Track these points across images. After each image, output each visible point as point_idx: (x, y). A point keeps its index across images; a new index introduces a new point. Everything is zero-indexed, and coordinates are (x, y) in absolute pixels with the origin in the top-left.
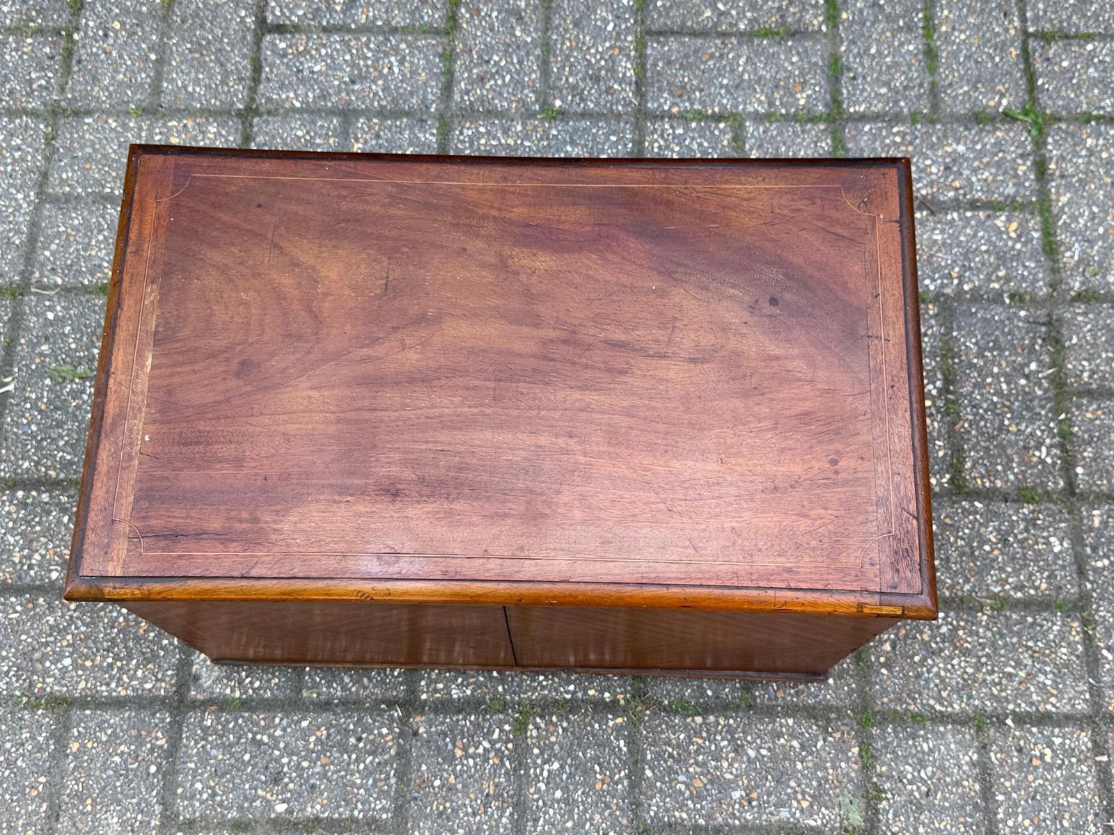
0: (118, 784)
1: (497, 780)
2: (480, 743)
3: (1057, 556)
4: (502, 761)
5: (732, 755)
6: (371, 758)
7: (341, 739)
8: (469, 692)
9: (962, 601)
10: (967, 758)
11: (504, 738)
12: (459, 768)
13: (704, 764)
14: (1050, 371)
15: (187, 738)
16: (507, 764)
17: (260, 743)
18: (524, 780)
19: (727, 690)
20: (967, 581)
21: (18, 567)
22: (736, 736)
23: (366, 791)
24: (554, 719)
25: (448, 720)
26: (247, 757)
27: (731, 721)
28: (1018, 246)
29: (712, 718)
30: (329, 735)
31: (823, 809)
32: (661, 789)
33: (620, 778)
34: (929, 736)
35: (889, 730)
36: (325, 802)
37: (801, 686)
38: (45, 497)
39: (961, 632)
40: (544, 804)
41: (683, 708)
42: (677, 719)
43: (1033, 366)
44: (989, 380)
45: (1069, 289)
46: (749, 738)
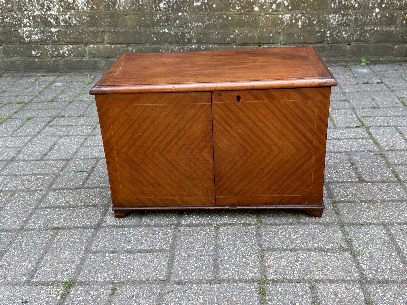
0: (71, 245)
2: (202, 232)
3: (399, 192)
4: (210, 236)
5: (294, 233)
6: (163, 236)
8: (199, 222)
9: (370, 201)
10: (382, 232)
11: (211, 231)
12: (194, 238)
13: (285, 235)
14: (384, 161)
15: (99, 234)
16: (212, 236)
17: (124, 234)
18: (218, 240)
19: (290, 220)
20: (370, 197)
21: (52, 204)
22: (295, 229)
23: (160, 243)
24: (229, 227)
25: (191, 228)
26: (119, 237)
27: (293, 226)
28: (367, 144)
29: (286, 226)
30: (149, 232)
31: (331, 244)
32: (269, 241)
33: (254, 239)
36: (145, 246)
37: (317, 218)
38: (65, 191)
39: (371, 207)
40: (226, 245)
41: (275, 224)
42: (273, 226)
43: (378, 161)
44: (365, 163)
45: (385, 149)
46: (300, 230)
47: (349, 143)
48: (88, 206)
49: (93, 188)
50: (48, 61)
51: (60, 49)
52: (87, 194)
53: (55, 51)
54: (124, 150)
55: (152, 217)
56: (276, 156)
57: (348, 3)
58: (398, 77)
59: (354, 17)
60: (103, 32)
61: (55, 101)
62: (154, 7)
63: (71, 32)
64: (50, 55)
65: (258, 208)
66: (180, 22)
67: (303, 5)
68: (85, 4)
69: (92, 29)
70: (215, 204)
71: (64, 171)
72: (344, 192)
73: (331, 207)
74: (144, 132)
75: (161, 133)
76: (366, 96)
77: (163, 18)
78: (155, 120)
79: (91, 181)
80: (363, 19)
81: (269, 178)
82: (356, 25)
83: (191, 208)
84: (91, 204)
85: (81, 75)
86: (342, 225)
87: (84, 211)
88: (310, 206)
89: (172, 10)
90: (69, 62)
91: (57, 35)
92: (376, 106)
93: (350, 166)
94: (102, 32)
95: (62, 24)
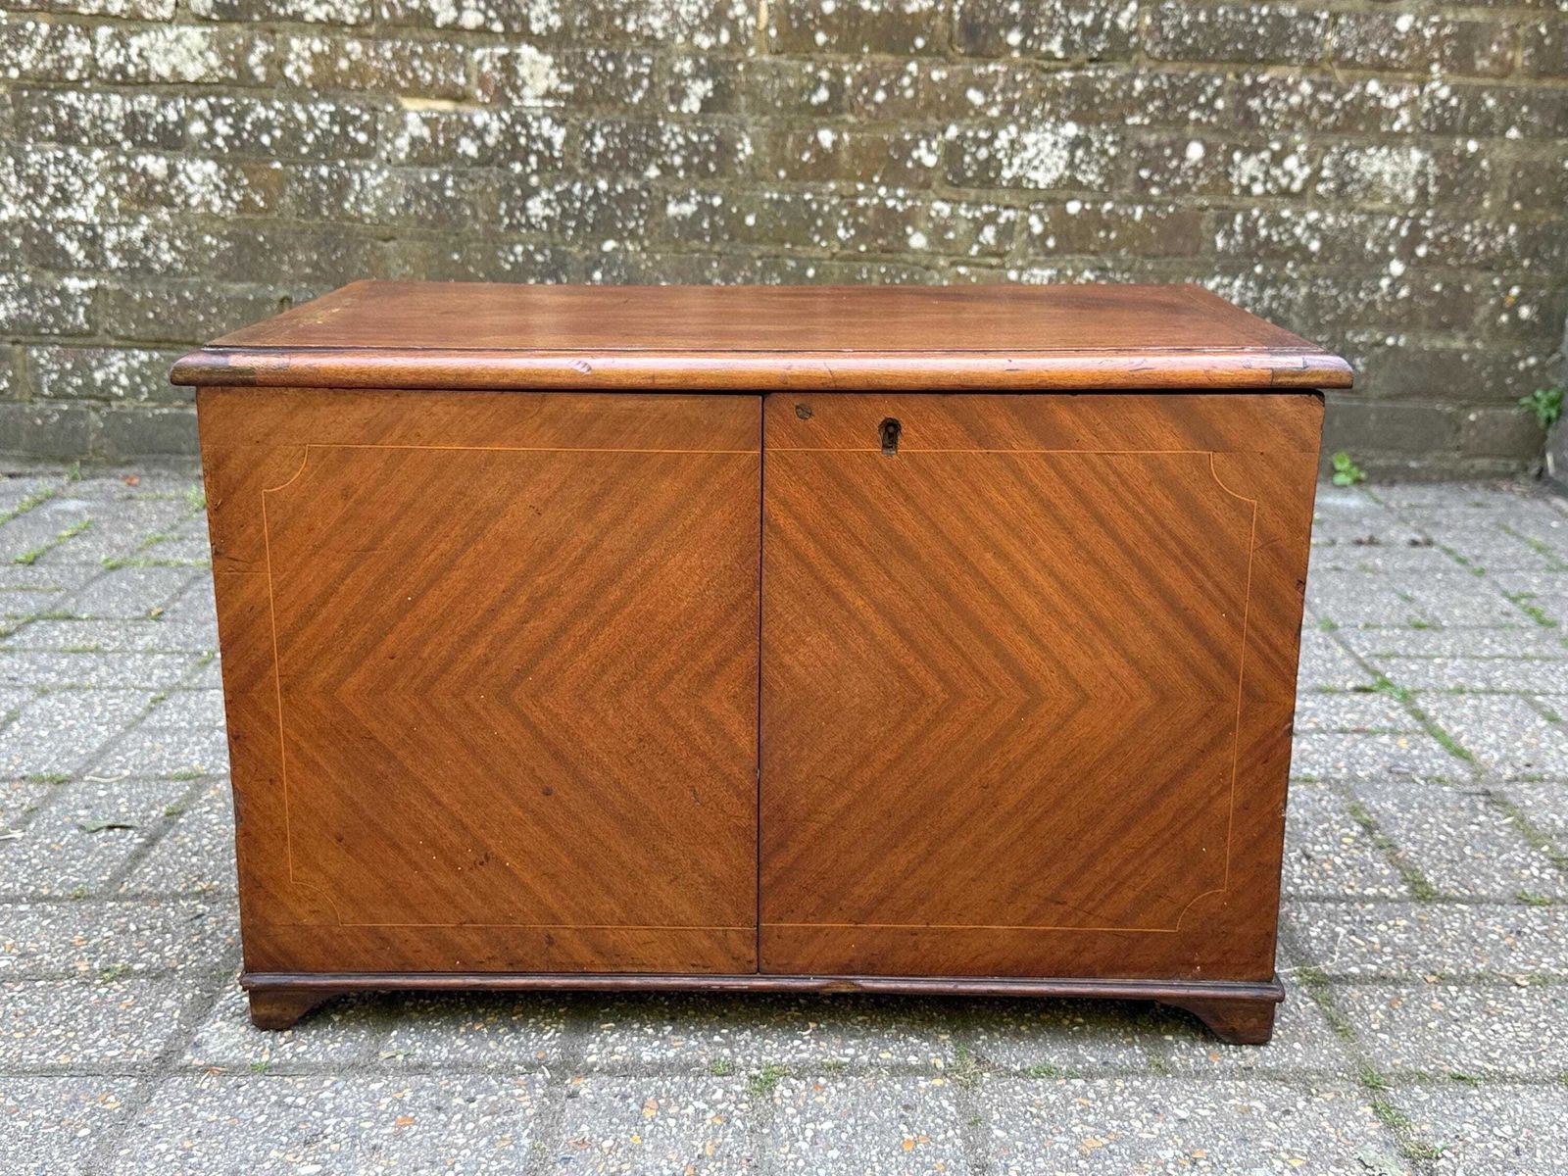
1: (718, 1141)
4: (728, 1122)
5: (1150, 1115)
6: (489, 1118)
7: (438, 1101)
8: (671, 1054)
9: (1479, 977)
11: (733, 1098)
12: (649, 1128)
15: (160, 1101)
16: (739, 1123)
17: (290, 1105)
18: (769, 1140)
19: (1121, 1056)
20: (1475, 961)
22: (1150, 1097)
23: (473, 1151)
24: (822, 1080)
25: (632, 1082)
26: (261, 1119)
27: (1137, 1083)
29: (1101, 1083)
30: (415, 1099)
31: (1333, 1169)
32: (1025, 1149)
33: (947, 1139)
34: (1489, 1095)
35: (1418, 1090)
36: (393, 1163)
37: (1248, 1050)
38: (22, 908)
39: (1492, 1003)
40: (808, 1164)
41: (1049, 1073)
42: (1040, 1082)
43: (1482, 818)
44: (1426, 826)
45: (1500, 775)
46: (1173, 1099)
47: (1338, 747)
48: (126, 973)
49: (161, 898)
50: (40, 414)
51: (94, 363)
52: (127, 924)
53: (72, 373)
54: (322, 676)
55: (440, 1027)
56: (1059, 727)
57: (1280, 234)
58: (1492, 529)
59: (1304, 290)
60: (286, 303)
61: (44, 562)
62: (502, 212)
63: (150, 295)
64: (50, 388)
65: (962, 987)
66: (608, 278)
67: (1102, 234)
68: (217, 187)
69: (236, 288)
70: (754, 966)
71: (32, 826)
72: (1353, 938)
73: (1305, 1003)
74: (429, 586)
75: (509, 596)
76: (1374, 587)
77: (539, 258)
78: (482, 529)
79: (155, 869)
80: (1341, 299)
81: (1020, 838)
82: (1311, 323)
83: (634, 982)
84: (137, 967)
85: (176, 475)
86: (1372, 1085)
87: (103, 998)
88: (1216, 987)
89: (575, 229)
90: (130, 421)
91: (87, 307)
92: (1424, 622)
93: (1363, 835)
94: (282, 301)
95: (114, 261)
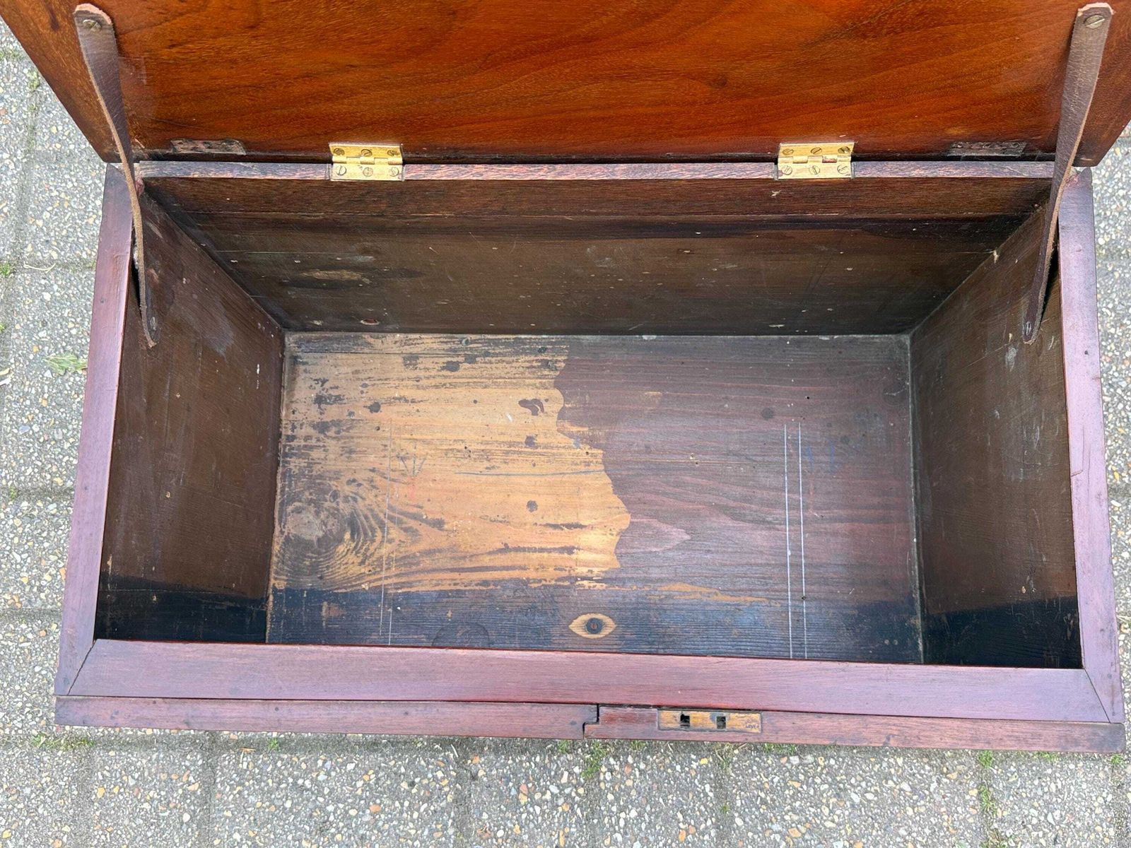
0: (149, 834)
1: (567, 830)
2: (547, 788)
4: (572, 808)
5: (834, 800)
7: (392, 784)
10: (1101, 800)
11: (574, 782)
12: (524, 816)
13: (802, 811)
15: (222, 783)
16: (578, 811)
17: (302, 789)
18: (598, 831)
21: (27, 589)
23: (421, 843)
24: (630, 760)
25: (510, 762)
26: (288, 804)
27: (832, 762)
29: (810, 758)
30: (378, 780)
32: (754, 839)
33: (707, 828)
34: (1058, 775)
35: (1012, 769)
42: (770, 761)
46: (853, 780)
